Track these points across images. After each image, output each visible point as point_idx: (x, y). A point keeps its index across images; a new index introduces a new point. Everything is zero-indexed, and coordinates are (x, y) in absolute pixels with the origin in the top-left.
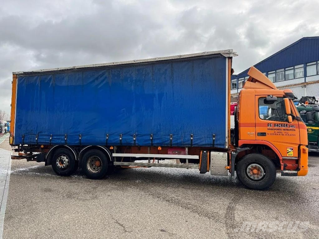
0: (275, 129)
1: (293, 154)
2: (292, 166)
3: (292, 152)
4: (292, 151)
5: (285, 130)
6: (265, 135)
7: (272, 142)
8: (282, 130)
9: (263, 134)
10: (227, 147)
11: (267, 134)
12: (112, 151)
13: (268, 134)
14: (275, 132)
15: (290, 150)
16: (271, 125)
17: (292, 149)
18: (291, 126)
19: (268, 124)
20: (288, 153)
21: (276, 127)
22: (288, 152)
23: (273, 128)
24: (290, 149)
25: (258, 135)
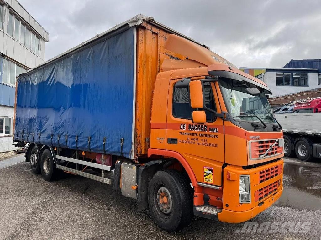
0: (190, 134)
1: (212, 178)
2: (216, 200)
3: (211, 175)
4: (212, 173)
5: (202, 135)
6: (175, 142)
7: (185, 155)
8: (198, 135)
9: (173, 141)
10: (133, 158)
11: (178, 141)
12: (56, 153)
13: (180, 141)
14: (188, 139)
15: (208, 172)
16: (184, 127)
17: (212, 171)
18: (212, 130)
19: (181, 125)
20: (205, 176)
21: (191, 131)
22: (205, 174)
23: (186, 132)
24: (209, 170)
25: (168, 142)
